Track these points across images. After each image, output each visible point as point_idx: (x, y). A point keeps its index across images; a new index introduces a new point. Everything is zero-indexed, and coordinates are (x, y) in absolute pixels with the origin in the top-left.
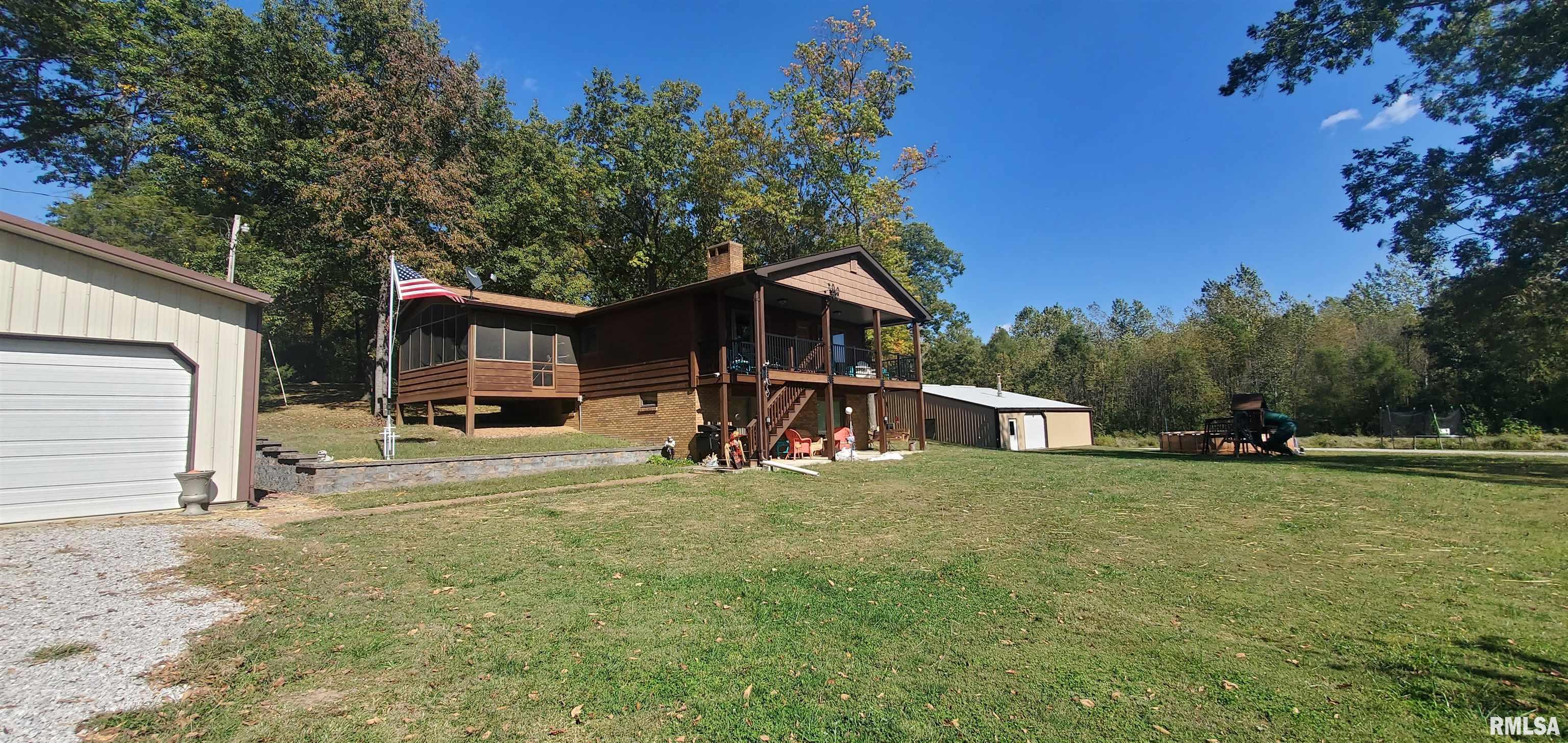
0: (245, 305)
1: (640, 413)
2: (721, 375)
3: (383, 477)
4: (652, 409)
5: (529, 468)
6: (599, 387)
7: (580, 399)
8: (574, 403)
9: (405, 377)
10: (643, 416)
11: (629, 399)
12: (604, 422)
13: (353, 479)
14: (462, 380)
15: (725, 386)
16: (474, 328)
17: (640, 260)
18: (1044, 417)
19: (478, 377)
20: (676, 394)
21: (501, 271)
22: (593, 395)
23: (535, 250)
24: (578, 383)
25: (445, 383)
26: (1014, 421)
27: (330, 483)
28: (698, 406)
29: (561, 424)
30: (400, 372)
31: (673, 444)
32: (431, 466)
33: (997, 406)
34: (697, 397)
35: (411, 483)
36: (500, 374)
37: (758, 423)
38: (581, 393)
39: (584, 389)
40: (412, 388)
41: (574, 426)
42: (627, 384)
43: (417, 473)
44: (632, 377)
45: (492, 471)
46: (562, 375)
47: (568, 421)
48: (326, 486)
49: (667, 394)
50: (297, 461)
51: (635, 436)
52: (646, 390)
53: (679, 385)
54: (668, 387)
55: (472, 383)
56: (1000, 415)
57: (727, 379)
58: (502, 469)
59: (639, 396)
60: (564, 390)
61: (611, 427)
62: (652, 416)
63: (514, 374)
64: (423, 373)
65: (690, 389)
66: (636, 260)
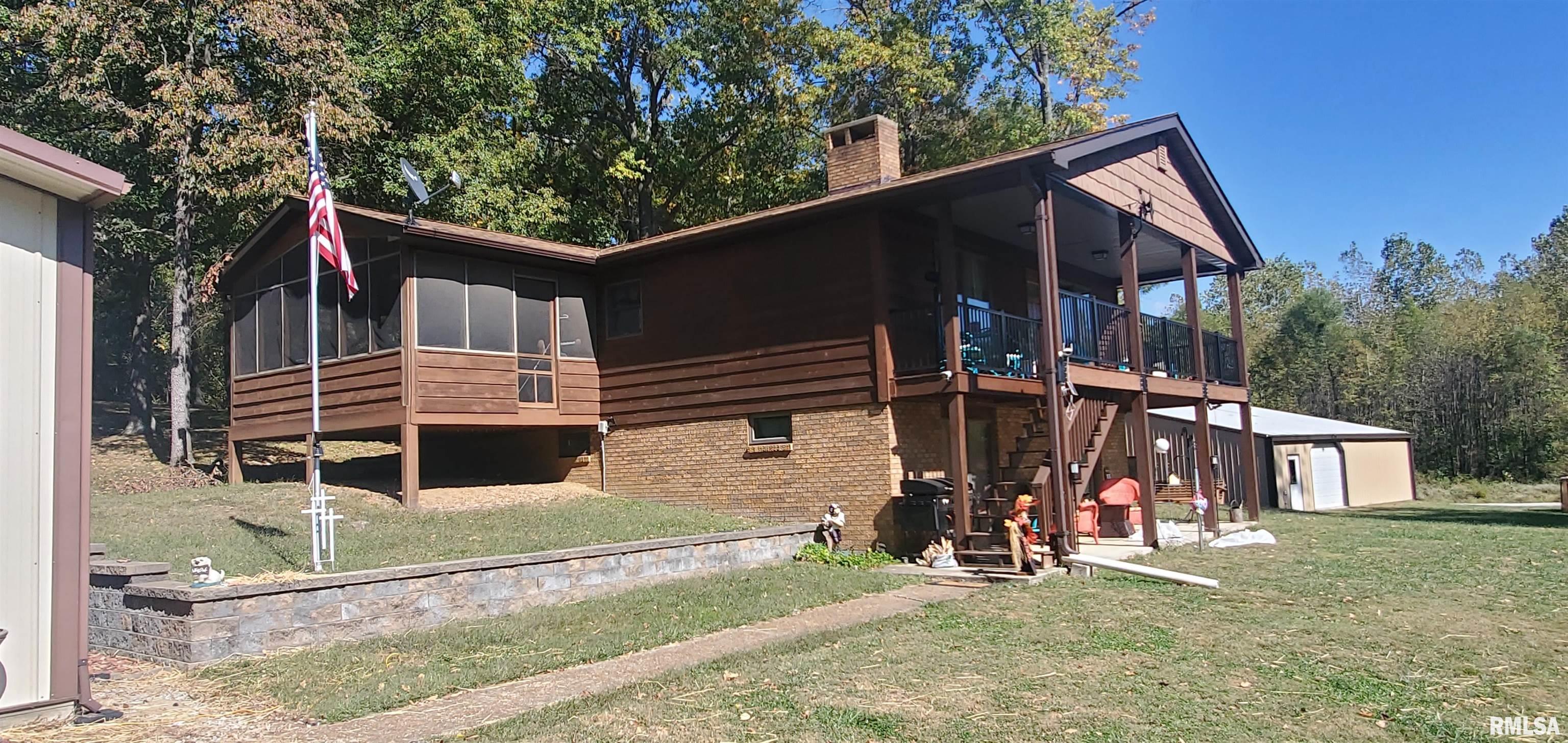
0: (54, 202)
1: (749, 456)
2: (954, 375)
3: (331, 615)
4: (781, 447)
5: (597, 579)
6: (646, 404)
7: (604, 427)
8: (587, 436)
9: (245, 386)
10: (757, 463)
11: (723, 427)
12: (661, 475)
13: (270, 622)
14: (389, 392)
15: (960, 398)
16: (413, 285)
17: (628, 165)
18: (1341, 451)
19: (423, 384)
20: (838, 415)
21: (395, 181)
22: (631, 419)
23: (462, 139)
24: (597, 396)
25: (346, 398)
26: (1295, 458)
27: (224, 634)
28: (893, 440)
29: (558, 477)
30: (234, 377)
31: (840, 520)
32: (420, 584)
33: (1269, 432)
34: (891, 421)
35: (388, 626)
36: (463, 378)
37: (1052, 477)
38: (602, 416)
39: (610, 408)
40: (264, 409)
41: (590, 482)
42: (715, 397)
43: (396, 601)
44: (727, 382)
45: (534, 591)
46: (570, 381)
47: (573, 471)
48: (215, 641)
49: (815, 416)
50: (127, 579)
51: (737, 502)
52: (763, 408)
53: (845, 399)
54: (821, 401)
55: (412, 398)
56: (1275, 447)
57: (963, 385)
58: (551, 584)
59: (744, 422)
60: (573, 409)
61: (680, 484)
62: (780, 461)
63: (487, 377)
64: (292, 379)
65: (874, 404)
66: (621, 166)
